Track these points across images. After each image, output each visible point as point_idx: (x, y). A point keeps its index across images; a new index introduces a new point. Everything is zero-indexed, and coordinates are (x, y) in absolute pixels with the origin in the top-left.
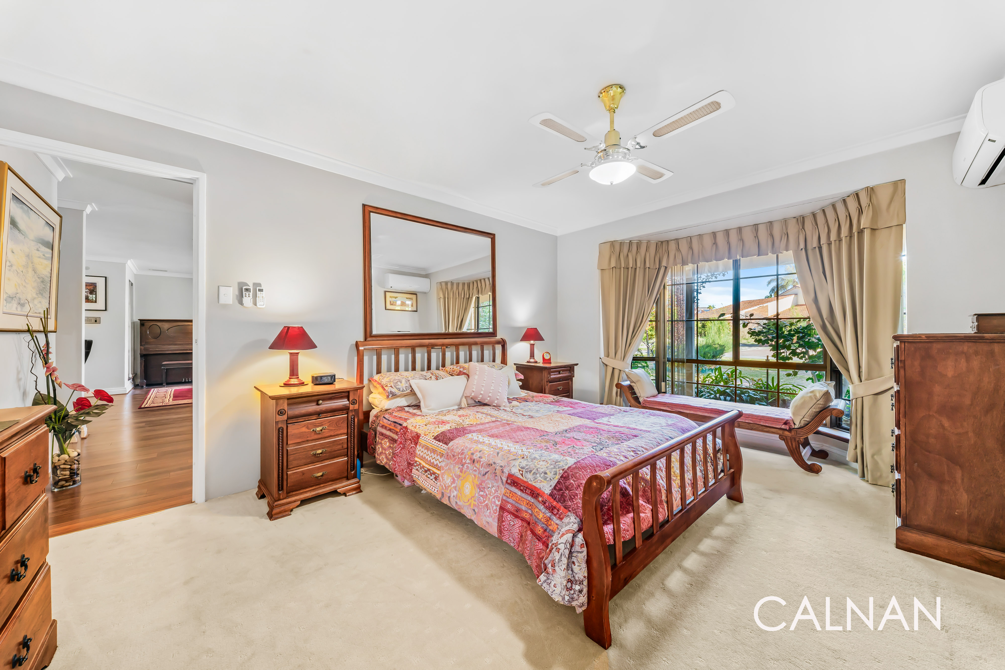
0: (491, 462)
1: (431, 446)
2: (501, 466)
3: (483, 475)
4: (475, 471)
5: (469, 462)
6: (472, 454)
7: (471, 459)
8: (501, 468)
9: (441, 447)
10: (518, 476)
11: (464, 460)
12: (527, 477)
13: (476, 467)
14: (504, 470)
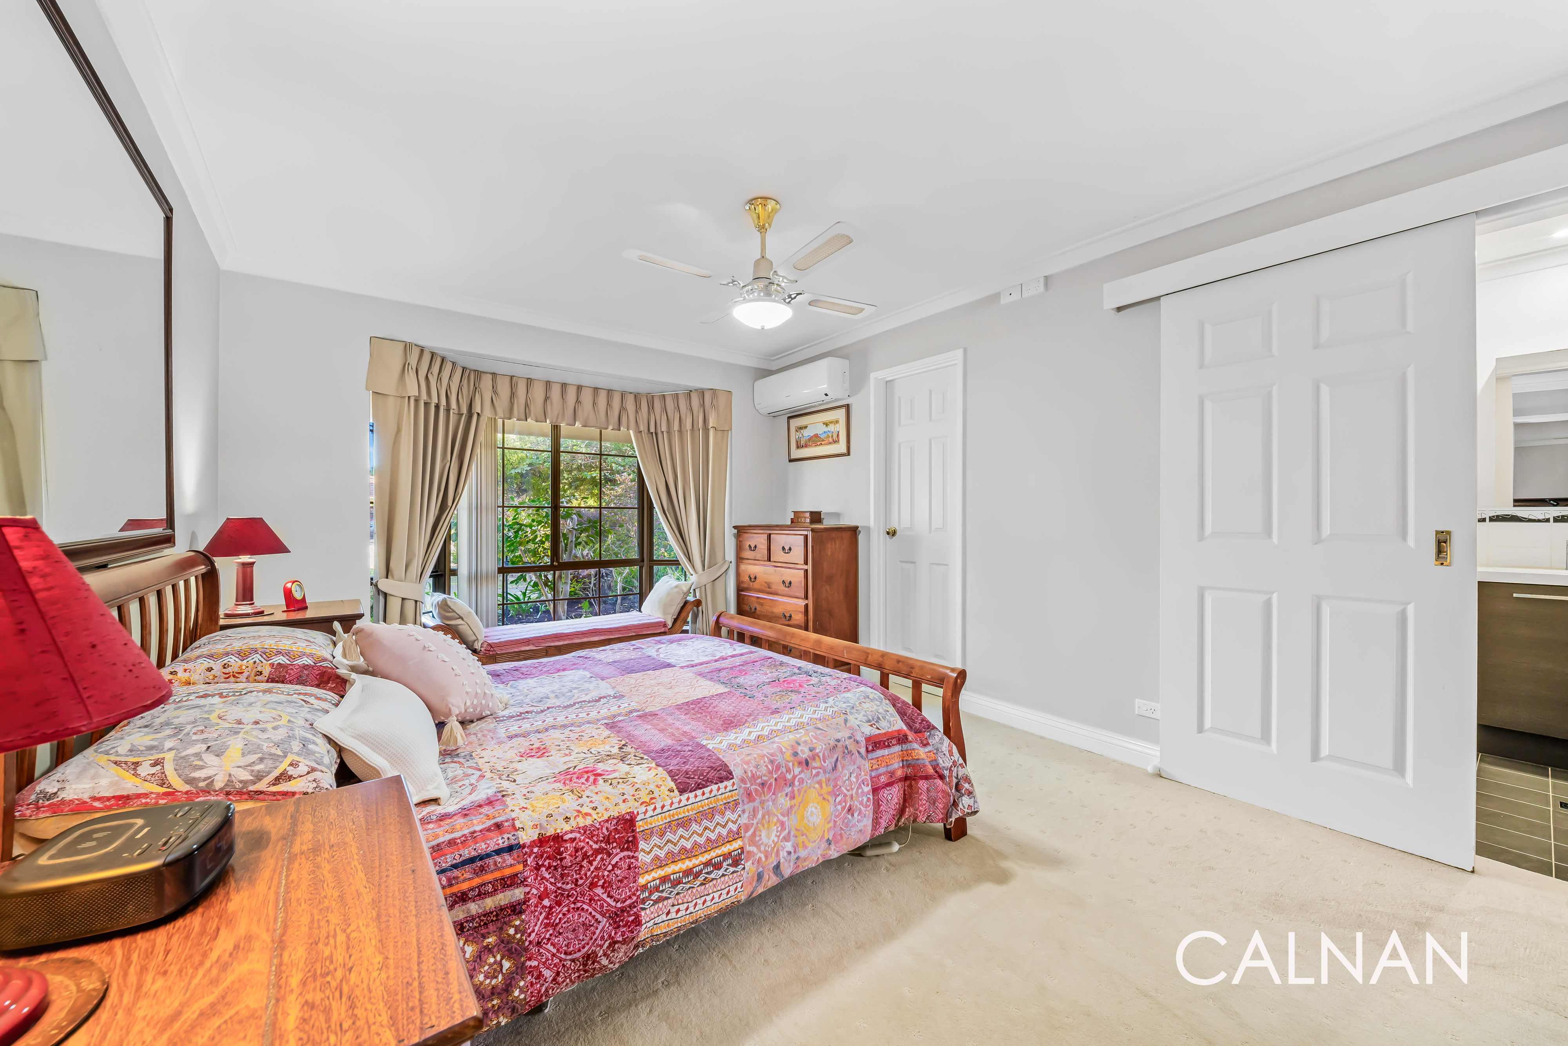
0: (832, 743)
1: (692, 809)
2: (850, 738)
3: (833, 770)
4: (818, 774)
5: (800, 769)
6: (796, 754)
7: (800, 763)
8: (852, 740)
9: (720, 792)
10: (876, 733)
11: (790, 774)
12: (883, 727)
13: (815, 768)
14: (858, 739)
